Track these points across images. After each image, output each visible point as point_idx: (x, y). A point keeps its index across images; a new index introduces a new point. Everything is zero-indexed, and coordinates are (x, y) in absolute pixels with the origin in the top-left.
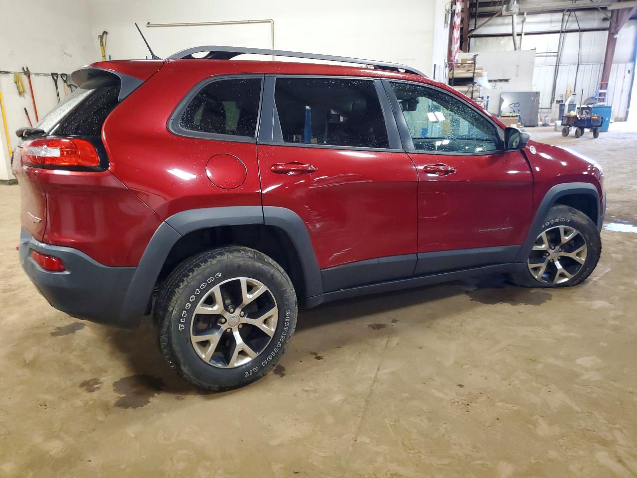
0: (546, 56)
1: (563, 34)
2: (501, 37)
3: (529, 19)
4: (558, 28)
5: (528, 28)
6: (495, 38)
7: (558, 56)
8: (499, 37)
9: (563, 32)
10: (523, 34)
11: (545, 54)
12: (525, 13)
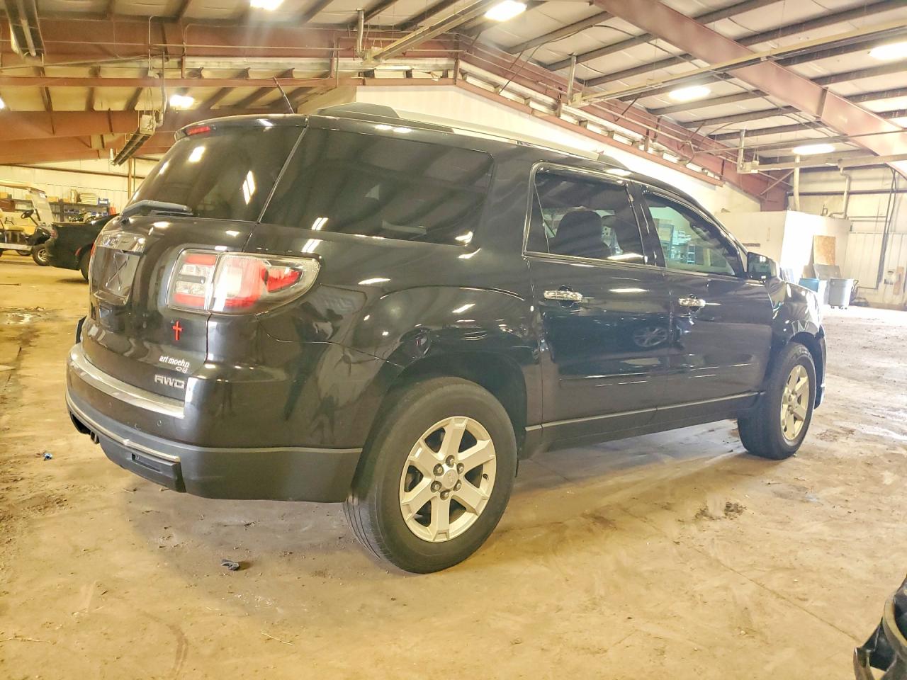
0: (877, 221)
1: (893, 195)
2: (825, 197)
3: (855, 174)
4: (889, 187)
5: (856, 186)
6: (818, 197)
7: (888, 222)
8: (821, 196)
9: (892, 191)
10: (845, 194)
11: (875, 219)
12: (842, 169)
